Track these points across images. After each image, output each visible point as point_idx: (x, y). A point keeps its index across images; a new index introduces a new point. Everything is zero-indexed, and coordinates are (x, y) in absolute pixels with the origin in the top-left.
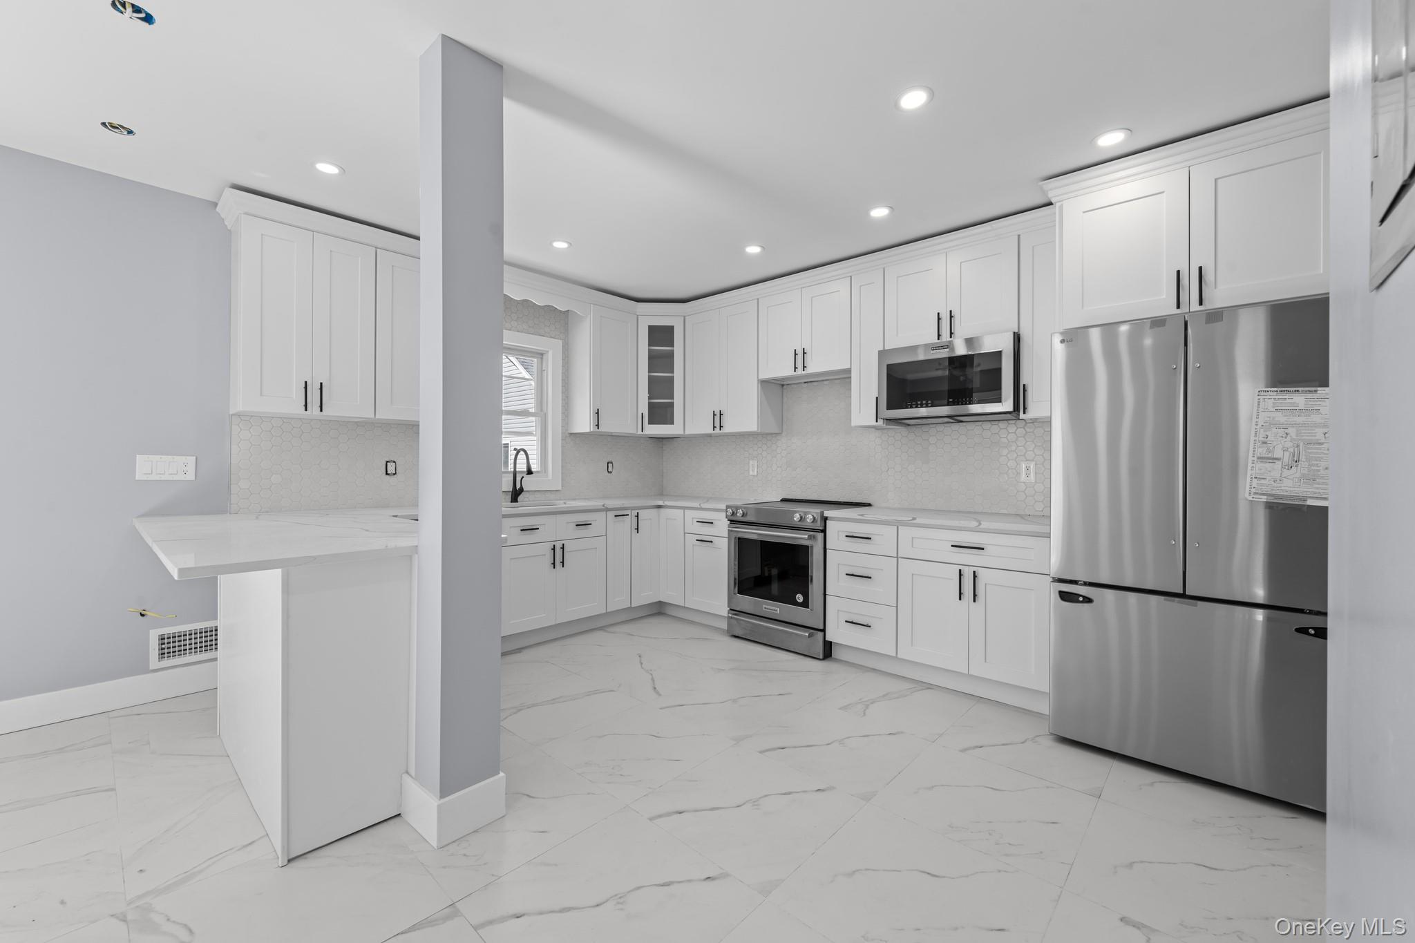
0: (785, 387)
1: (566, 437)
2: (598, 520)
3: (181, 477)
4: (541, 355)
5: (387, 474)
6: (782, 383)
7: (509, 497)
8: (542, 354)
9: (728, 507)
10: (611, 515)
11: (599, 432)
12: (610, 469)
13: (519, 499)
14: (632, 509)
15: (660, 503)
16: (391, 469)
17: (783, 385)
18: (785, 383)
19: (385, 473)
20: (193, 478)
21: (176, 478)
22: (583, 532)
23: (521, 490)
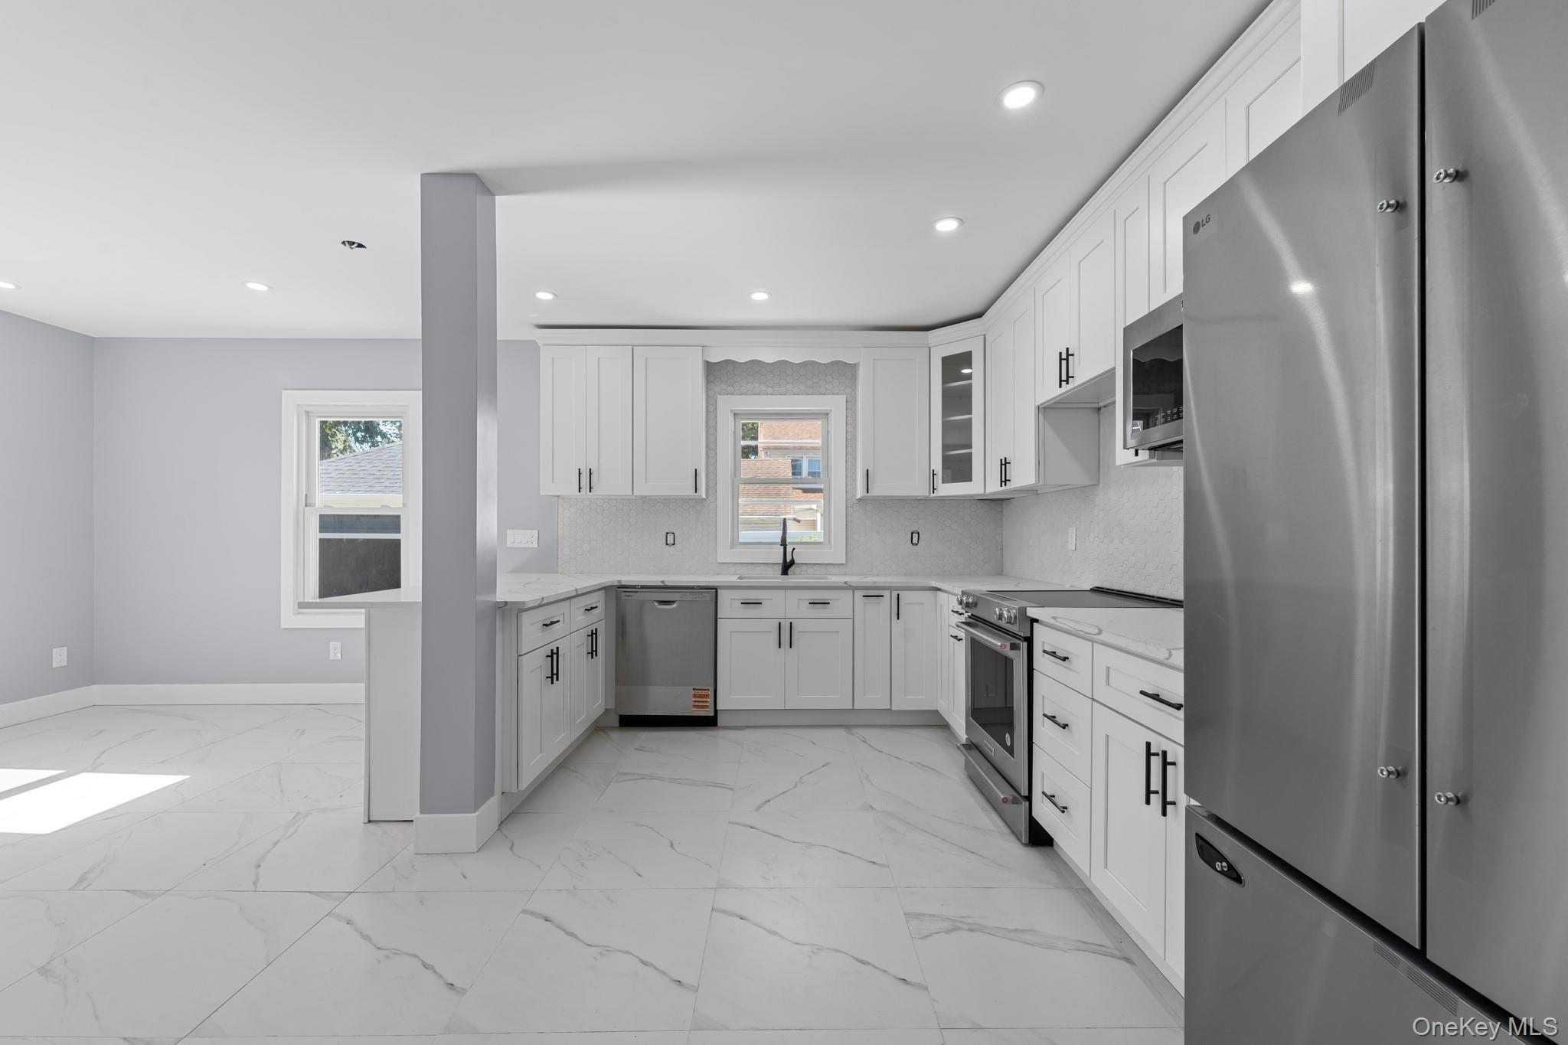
0: (1102, 411)
1: (854, 504)
2: (842, 602)
3: (530, 545)
4: (825, 415)
5: (667, 544)
6: (1096, 405)
7: (779, 569)
8: (828, 414)
9: (963, 593)
10: (859, 594)
11: (868, 496)
12: (915, 540)
13: (789, 572)
14: (891, 589)
15: (938, 585)
16: (670, 540)
17: (1099, 409)
18: (1101, 404)
19: (665, 542)
20: (536, 546)
21: (527, 546)
22: (819, 611)
23: (792, 562)
